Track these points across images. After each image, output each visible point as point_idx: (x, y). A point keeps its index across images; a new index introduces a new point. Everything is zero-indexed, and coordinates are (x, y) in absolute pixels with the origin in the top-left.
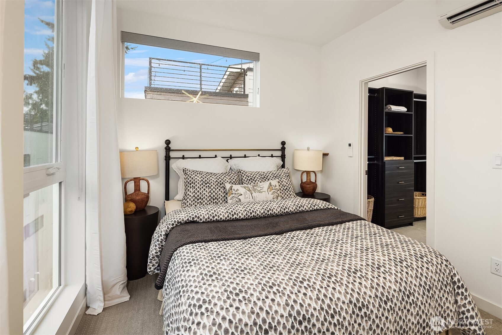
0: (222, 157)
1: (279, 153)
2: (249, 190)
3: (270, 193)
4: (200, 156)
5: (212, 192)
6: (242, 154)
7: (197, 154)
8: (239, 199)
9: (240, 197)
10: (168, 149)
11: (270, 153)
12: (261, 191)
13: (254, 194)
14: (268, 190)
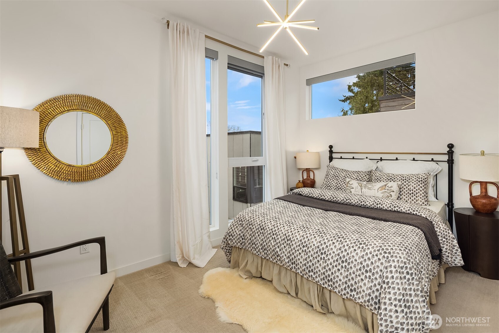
0: (370, 159)
1: (446, 158)
2: (361, 186)
3: (380, 192)
4: (353, 157)
5: (338, 183)
6: (394, 157)
7: (351, 156)
8: (351, 191)
9: (351, 190)
10: (331, 152)
11: (429, 157)
12: (371, 188)
13: (364, 190)
14: (378, 189)
